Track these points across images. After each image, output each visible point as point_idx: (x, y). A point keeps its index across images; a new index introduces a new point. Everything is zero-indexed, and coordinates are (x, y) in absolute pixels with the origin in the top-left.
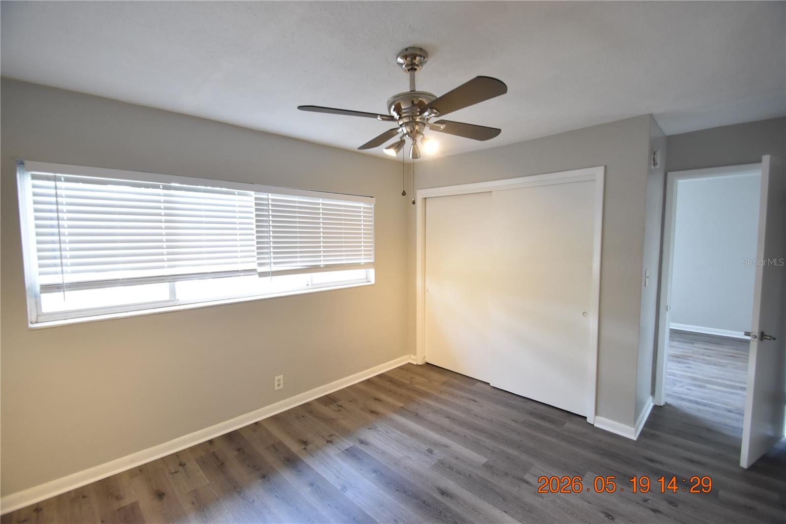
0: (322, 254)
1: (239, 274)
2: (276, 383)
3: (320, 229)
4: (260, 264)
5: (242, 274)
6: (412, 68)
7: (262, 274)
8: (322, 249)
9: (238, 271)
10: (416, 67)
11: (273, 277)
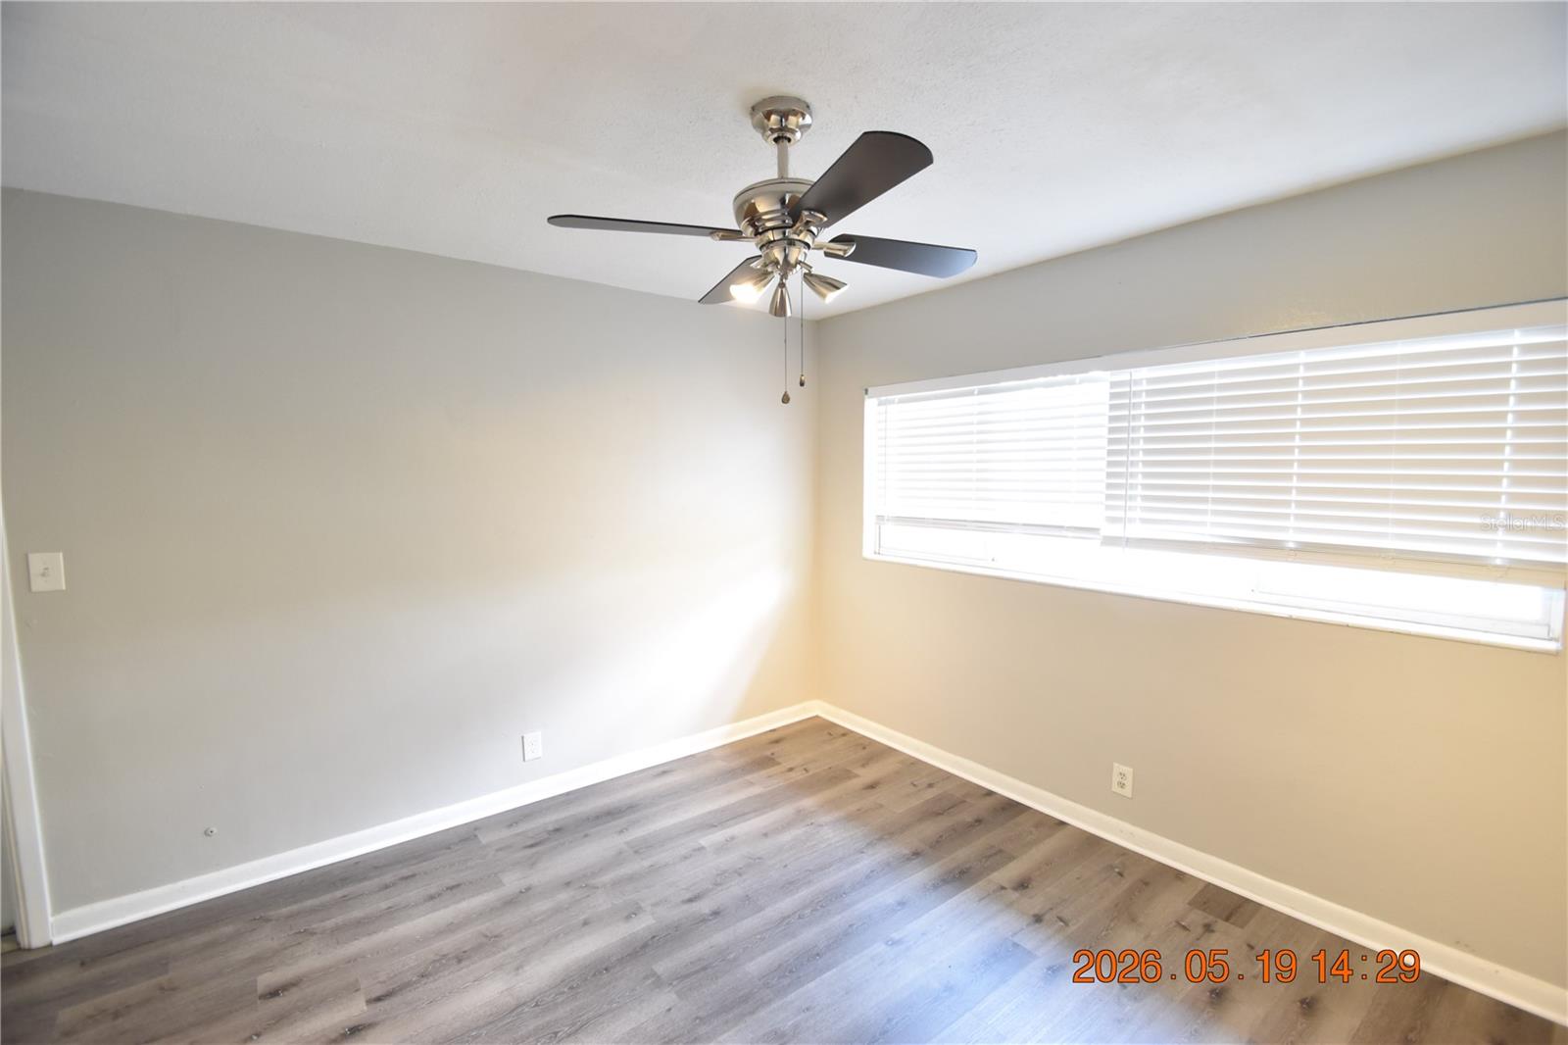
0: (1293, 510)
1: (1064, 533)
2: (1116, 779)
3: (1292, 452)
4: (1113, 520)
5: (1070, 534)
6: (782, 137)
7: (1110, 541)
8: (1294, 496)
9: (1061, 527)
10: (788, 135)
11: (1127, 549)
